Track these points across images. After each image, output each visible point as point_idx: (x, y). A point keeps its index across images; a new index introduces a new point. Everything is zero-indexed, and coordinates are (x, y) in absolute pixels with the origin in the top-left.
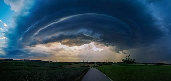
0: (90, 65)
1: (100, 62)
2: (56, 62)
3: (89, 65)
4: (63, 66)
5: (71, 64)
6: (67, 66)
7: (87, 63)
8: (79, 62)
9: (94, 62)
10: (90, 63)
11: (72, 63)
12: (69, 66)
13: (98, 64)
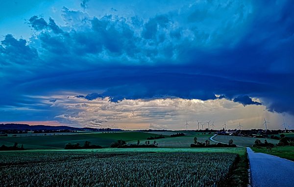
0: (236, 140)
1: (280, 131)
2: (108, 130)
3: (231, 141)
4: (127, 143)
5: (161, 137)
6: (142, 142)
7: (222, 133)
8: (189, 131)
9: (254, 131)
10: (237, 133)
11: (163, 134)
12: (151, 142)
13: (272, 138)
